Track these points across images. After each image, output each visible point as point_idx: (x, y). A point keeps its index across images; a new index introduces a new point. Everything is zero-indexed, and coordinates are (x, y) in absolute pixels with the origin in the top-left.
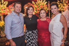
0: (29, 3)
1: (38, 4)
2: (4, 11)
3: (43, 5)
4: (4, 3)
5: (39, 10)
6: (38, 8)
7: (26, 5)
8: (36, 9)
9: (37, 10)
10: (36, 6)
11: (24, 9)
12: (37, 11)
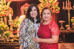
2: (5, 13)
8: (41, 9)
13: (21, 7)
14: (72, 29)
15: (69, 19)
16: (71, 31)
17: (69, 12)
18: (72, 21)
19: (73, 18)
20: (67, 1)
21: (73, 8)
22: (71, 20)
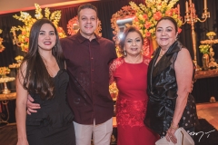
0: (125, 8)
1: (146, 10)
3: (162, 10)
4: (50, 15)
5: (150, 29)
6: (147, 23)
7: (116, 15)
8: (141, 25)
9: (144, 29)
10: (141, 17)
11: (113, 26)
12: (146, 31)
13: (70, 22)
14: (203, 70)
15: (194, 46)
16: (201, 73)
17: (193, 28)
18: (202, 50)
19: (203, 42)
20: (187, 3)
21: (202, 19)
22: (201, 47)
